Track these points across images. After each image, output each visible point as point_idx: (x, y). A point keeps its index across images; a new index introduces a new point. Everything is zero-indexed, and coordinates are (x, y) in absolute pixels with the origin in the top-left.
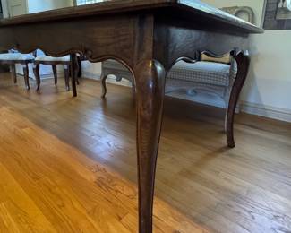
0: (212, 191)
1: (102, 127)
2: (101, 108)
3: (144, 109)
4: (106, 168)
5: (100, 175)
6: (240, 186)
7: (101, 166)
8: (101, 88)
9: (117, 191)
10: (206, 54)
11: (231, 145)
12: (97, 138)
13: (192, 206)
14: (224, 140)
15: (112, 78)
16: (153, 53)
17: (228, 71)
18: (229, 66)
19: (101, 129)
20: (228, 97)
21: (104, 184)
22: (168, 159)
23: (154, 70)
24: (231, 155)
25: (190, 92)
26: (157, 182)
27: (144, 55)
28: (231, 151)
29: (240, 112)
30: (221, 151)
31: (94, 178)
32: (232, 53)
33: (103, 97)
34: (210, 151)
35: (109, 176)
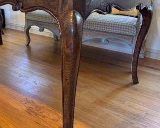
0: (119, 114)
1: (28, 70)
2: (26, 55)
3: (68, 47)
4: (34, 100)
5: (29, 106)
6: (140, 110)
7: (30, 99)
8: (25, 38)
9: (44, 117)
10: (115, 7)
11: (136, 82)
12: (25, 79)
13: (104, 125)
14: (130, 79)
15: (35, 29)
16: (74, 5)
17: (135, 23)
18: (136, 19)
19: (27, 71)
20: (134, 45)
21: (33, 112)
22: (85, 93)
23: (75, 18)
24: (135, 89)
25: (103, 41)
26: (76, 109)
27: (67, 7)
28: (135, 86)
29: (145, 57)
30: (127, 86)
31: (25, 108)
32: (138, 8)
33: (28, 45)
34: (119, 87)
35: (37, 106)
